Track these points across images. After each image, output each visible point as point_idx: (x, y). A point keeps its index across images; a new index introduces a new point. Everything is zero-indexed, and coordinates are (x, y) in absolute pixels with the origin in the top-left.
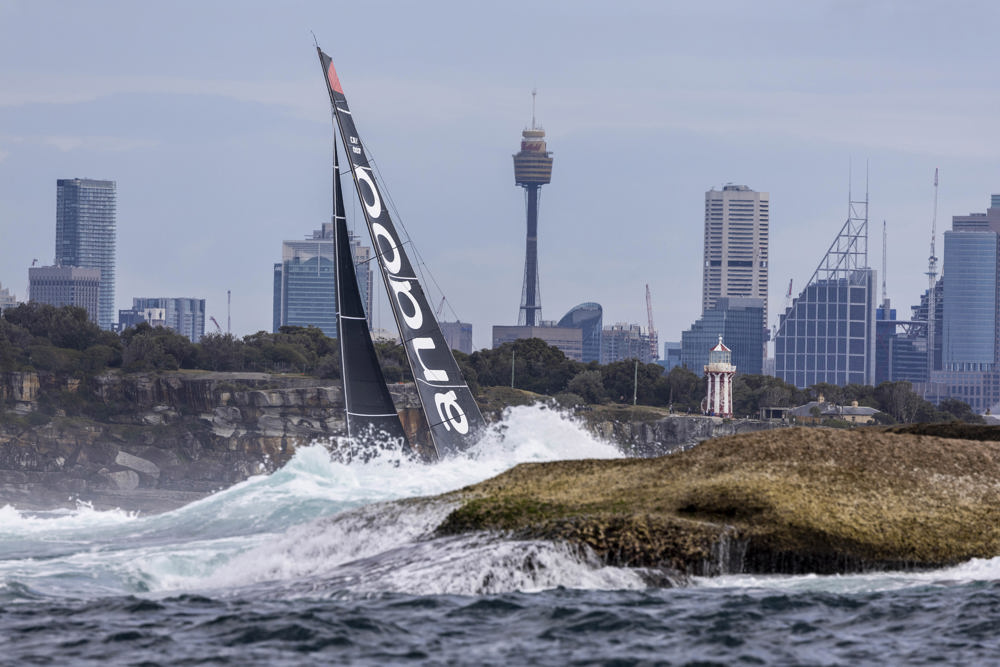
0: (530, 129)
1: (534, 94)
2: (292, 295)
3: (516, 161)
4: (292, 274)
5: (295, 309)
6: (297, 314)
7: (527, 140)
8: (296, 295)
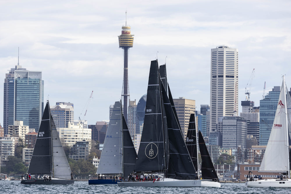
0: (124, 26)
1: (126, 13)
2: (18, 91)
3: (119, 38)
4: (18, 83)
5: (19, 97)
6: (20, 99)
7: (124, 30)
8: (20, 91)
